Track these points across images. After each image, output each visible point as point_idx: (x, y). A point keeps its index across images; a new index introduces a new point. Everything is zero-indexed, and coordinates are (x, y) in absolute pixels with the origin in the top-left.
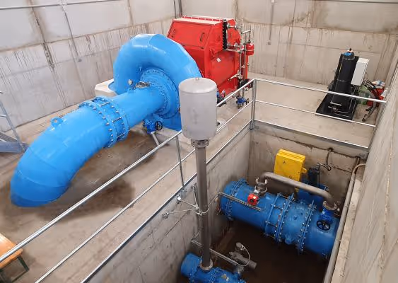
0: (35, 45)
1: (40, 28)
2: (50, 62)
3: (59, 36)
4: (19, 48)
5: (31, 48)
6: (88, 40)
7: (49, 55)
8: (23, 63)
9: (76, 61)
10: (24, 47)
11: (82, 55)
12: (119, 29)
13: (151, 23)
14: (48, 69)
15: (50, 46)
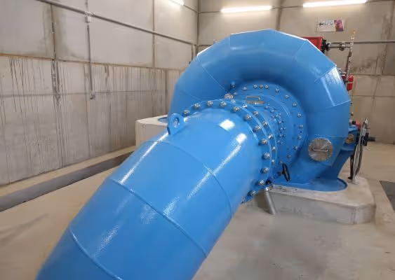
0: (42, 58)
1: (54, 35)
2: (56, 90)
3: (73, 55)
4: (20, 56)
5: (36, 61)
6: (107, 71)
7: (56, 78)
8: (20, 83)
9: (89, 96)
10: (26, 56)
11: (97, 90)
12: (140, 67)
13: (171, 69)
14: (51, 99)
15: (61, 65)
